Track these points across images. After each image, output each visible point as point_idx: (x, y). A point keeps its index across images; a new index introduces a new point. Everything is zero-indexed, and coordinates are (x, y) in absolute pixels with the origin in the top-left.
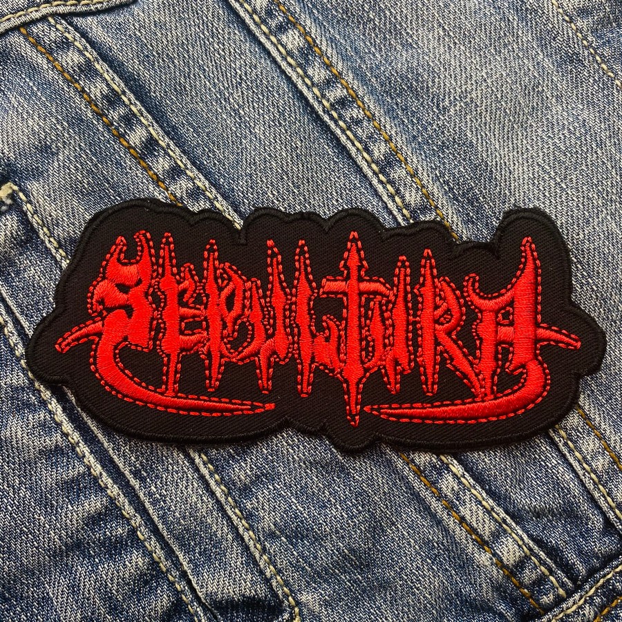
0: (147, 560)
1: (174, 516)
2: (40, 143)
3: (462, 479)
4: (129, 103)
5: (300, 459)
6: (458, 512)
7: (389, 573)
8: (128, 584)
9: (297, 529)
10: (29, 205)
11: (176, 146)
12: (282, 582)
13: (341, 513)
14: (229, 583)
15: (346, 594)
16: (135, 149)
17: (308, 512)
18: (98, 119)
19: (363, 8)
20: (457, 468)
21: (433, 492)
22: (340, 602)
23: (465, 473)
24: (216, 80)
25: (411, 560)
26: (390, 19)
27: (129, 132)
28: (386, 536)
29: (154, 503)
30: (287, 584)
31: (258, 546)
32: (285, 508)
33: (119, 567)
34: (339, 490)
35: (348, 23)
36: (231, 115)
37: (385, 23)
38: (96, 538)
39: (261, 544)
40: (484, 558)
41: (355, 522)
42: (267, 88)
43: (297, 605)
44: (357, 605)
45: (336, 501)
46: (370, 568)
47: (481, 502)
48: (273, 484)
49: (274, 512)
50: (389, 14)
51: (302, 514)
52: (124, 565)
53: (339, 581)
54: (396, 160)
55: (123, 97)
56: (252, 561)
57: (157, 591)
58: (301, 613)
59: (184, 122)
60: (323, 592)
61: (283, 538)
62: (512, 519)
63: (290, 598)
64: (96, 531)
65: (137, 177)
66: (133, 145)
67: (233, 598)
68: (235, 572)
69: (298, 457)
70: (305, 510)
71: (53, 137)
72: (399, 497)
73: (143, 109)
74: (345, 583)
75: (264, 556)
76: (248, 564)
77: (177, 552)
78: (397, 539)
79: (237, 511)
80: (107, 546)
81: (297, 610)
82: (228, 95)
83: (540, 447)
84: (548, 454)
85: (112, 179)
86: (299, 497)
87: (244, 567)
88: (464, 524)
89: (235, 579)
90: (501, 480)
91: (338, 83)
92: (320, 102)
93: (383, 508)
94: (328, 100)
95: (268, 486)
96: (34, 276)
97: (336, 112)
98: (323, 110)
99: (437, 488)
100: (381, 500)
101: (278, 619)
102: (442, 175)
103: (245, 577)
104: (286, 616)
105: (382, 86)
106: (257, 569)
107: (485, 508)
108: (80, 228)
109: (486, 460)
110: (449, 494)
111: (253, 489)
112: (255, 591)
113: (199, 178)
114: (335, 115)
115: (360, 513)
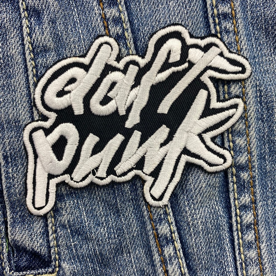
1: (15, 190)
3: (178, 252)
5: (99, 195)
6: (166, 266)
9: (78, 229)
12: (57, 252)
13: (105, 233)
14: (28, 239)
15: (87, 273)
17: (89, 223)
20: (178, 245)
21: (158, 250)
23: (181, 249)
25: (129, 274)
28: (122, 256)
29: (7, 178)
30: (59, 253)
31: (53, 228)
32: (78, 216)
34: (111, 221)
39: (56, 227)
41: (110, 241)
43: (58, 267)
45: (106, 226)
46: (106, 267)
47: (181, 268)
48: (78, 200)
49: (71, 215)
51: (85, 223)
53: (86, 265)
56: (46, 233)
58: (58, 272)
60: (75, 267)
61: (69, 230)
63: (57, 262)
67: (27, 248)
68: (34, 235)
69: (98, 193)
70: (88, 221)
72: (140, 241)
74: (89, 268)
75: (54, 234)
76: (43, 234)
77: (7, 210)
81: (57, 269)
83: (227, 257)
84: (229, 263)
86: (88, 213)
87: (40, 234)
88: (166, 274)
89: (32, 238)
90: (197, 262)
91: (229, 3)
92: (212, 9)
93: (128, 243)
94: (218, 10)
95: (74, 199)
96: (4, 19)
97: (219, 20)
98: (212, 15)
99: (162, 249)
100: (129, 238)
101: (45, 268)
102: (260, 85)
103: (38, 240)
104: (50, 270)
105: (252, 19)
106: (47, 239)
107: (181, 272)
108: (42, 5)
109: (195, 249)
110: (166, 255)
111: (65, 198)
112: (40, 250)
113: (124, 13)
114: (217, 21)
115: (115, 238)
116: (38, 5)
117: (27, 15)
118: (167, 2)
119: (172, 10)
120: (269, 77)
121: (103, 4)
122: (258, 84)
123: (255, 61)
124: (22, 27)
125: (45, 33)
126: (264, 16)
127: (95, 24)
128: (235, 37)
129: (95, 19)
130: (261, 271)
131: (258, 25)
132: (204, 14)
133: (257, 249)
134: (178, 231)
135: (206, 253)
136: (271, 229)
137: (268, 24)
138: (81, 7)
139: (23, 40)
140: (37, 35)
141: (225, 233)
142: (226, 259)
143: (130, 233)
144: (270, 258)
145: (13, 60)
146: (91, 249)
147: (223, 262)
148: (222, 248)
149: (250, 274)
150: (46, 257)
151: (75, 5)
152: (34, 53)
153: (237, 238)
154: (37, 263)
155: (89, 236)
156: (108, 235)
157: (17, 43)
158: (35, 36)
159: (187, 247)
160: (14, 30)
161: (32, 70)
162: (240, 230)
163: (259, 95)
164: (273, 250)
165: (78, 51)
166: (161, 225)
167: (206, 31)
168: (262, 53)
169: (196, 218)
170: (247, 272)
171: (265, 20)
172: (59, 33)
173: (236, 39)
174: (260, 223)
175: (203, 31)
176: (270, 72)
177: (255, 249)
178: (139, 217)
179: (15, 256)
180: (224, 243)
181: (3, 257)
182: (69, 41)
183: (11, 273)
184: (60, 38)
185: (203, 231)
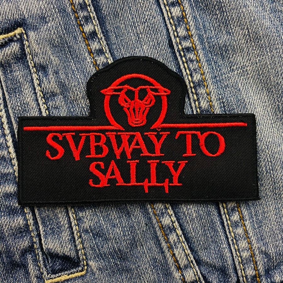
0: (25, 222)
2: (42, 15)
3: (180, 237)
4: (90, 11)
6: (173, 251)
7: (132, 266)
8: (12, 230)
9: (98, 232)
10: (27, 42)
11: (105, 40)
12: (83, 253)
13: (121, 232)
14: (59, 246)
15: (110, 268)
16: (85, 34)
17: (106, 226)
18: (73, 13)
19: (215, 7)
20: (179, 232)
21: (165, 239)
22: (106, 271)
23: (182, 235)
24: (134, 16)
25: (144, 264)
26: (225, 17)
27: (85, 25)
28: (137, 249)
30: (85, 254)
31: (78, 234)
32: (97, 221)
33: (11, 220)
34: (123, 221)
35: (205, 12)
36: (135, 35)
37: (222, 18)
38: (5, 204)
39: (80, 233)
40: (177, 275)
41: (125, 238)
42: (156, 30)
43: (86, 265)
44: (113, 275)
45: (120, 226)
46: (125, 261)
47: (185, 250)
49: (91, 221)
50: (226, 14)
51: (103, 226)
52: (14, 221)
53: (109, 261)
54: (203, 85)
55: (88, 7)
56: (73, 240)
57: (24, 238)
58: (87, 270)
59: (113, 30)
60: (100, 264)
61: (91, 234)
62: (196, 262)
63: (85, 261)
64: (6, 201)
65: (82, 47)
66: (85, 32)
67: (59, 253)
68: (64, 242)
71: (49, 14)
72: (149, 235)
73: (96, 17)
74: (112, 263)
75: (79, 239)
76: (71, 240)
77: (39, 225)
78: (141, 253)
79: (74, 215)
80: (10, 210)
81: (86, 267)
82: (137, 25)
83: (221, 237)
84: (223, 241)
85: (70, 44)
86: (104, 218)
87: (68, 241)
88: (174, 257)
89: (62, 245)
90: (196, 244)
91: (189, 39)
92: (177, 46)
93: (140, 237)
94: (182, 46)
95: (92, 209)
96: (18, 75)
97: (183, 53)
98: (178, 50)
99: (167, 237)
100: (140, 233)
101: (76, 268)
102: (223, 98)
103: (67, 246)
104: (80, 269)
105: (209, 48)
106: (74, 244)
107: (185, 253)
108: (46, 61)
109: (193, 233)
110: (172, 242)
111: (85, 208)
112: (70, 254)
113: (110, 59)
114: (182, 54)
115: (129, 235)
116: (43, 62)
117: (35, 71)
118: (141, 47)
119: (146, 52)
120: (229, 90)
121: (93, 54)
122: (221, 98)
123: (217, 80)
124: (33, 80)
125: (51, 82)
126: (218, 45)
127: (89, 70)
128: (198, 64)
129: (88, 66)
130: (249, 244)
131: (215, 52)
132: (172, 50)
133: (243, 227)
134: (177, 221)
135: (203, 235)
136: (252, 209)
137: (222, 50)
138: (76, 58)
139: (35, 89)
140: (45, 84)
141: (216, 218)
142: (220, 238)
143: (140, 228)
144: (254, 232)
145: (28, 106)
146: (111, 248)
147: (218, 241)
148: (215, 230)
149: (240, 247)
150: (75, 259)
151: (72, 57)
152: (45, 98)
153: (226, 220)
154: (68, 265)
155: (108, 237)
156: (123, 233)
157: (31, 92)
158: (44, 86)
159: (187, 233)
160: (26, 83)
161: (45, 112)
162: (227, 213)
163: (222, 106)
164: (256, 225)
165: (79, 92)
166: (163, 217)
167: (176, 63)
168: (221, 72)
169: (190, 208)
170: (238, 246)
171: (219, 47)
172: (62, 80)
173: (199, 66)
174: (242, 205)
175: (173, 63)
176: (229, 86)
177: (241, 227)
178: (146, 215)
179: (50, 262)
180: (216, 226)
181: (40, 264)
182: (71, 85)
183: (49, 276)
184: (63, 84)
185: (197, 218)
